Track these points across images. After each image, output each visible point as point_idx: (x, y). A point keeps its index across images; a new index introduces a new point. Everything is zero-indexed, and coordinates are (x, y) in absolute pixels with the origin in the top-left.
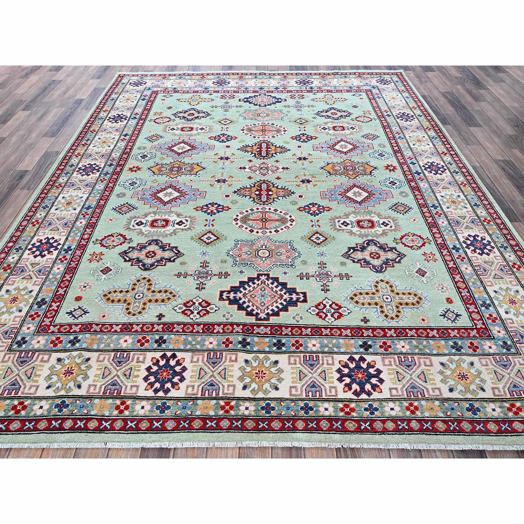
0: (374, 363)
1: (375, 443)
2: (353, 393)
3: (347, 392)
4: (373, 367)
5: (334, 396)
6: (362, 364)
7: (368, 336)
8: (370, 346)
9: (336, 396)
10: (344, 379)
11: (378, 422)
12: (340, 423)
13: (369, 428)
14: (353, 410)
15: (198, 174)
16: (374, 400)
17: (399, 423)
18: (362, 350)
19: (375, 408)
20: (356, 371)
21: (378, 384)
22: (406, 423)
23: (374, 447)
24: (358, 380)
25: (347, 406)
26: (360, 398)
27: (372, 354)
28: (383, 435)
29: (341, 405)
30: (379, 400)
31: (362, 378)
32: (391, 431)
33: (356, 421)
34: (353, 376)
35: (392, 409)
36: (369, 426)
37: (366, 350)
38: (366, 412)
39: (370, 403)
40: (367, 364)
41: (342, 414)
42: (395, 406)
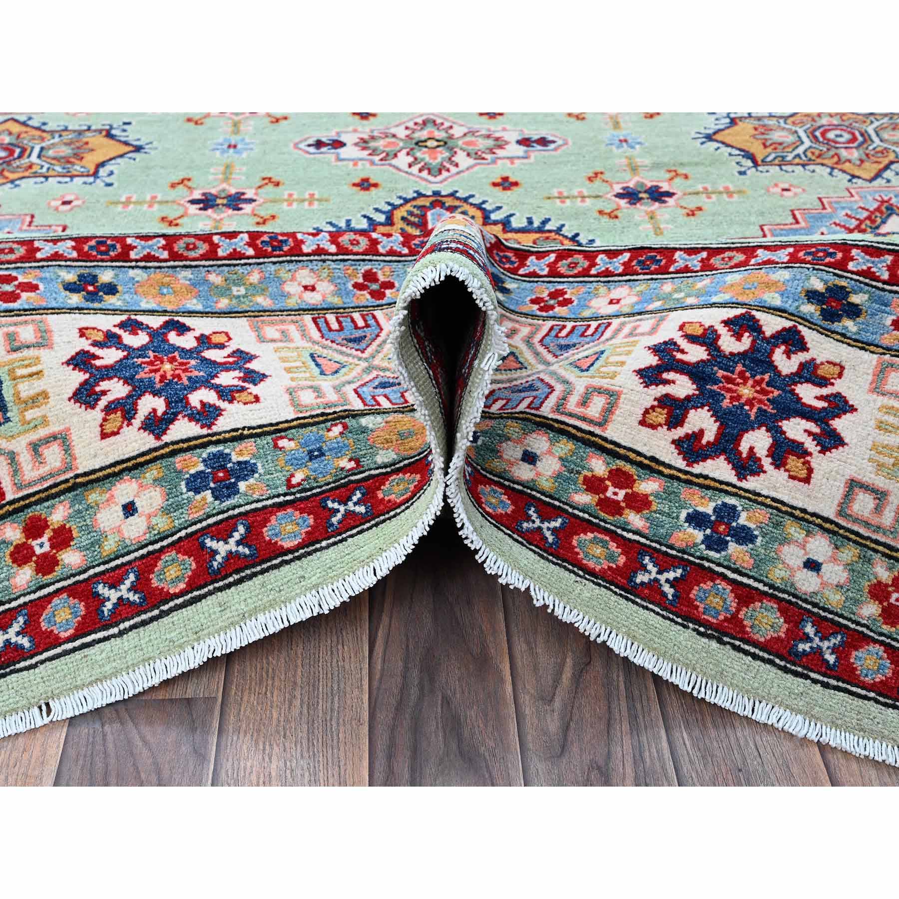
0: (837, 370)
1: (661, 655)
2: (677, 443)
3: (653, 427)
4: (823, 382)
5: (591, 422)
6: (778, 356)
7: (867, 274)
8: (854, 312)
9: (600, 425)
10: (670, 376)
11: (722, 585)
12: (557, 523)
13: (669, 590)
14: (639, 503)
15: (102, 172)
16: (755, 497)
17: (809, 629)
18: (809, 309)
19: (744, 528)
20: (739, 368)
21: (810, 445)
22: (836, 640)
23: (649, 666)
24: (726, 403)
25: (620, 478)
26: (697, 469)
27: (844, 338)
28: (714, 644)
29: (599, 466)
30: (778, 507)
31: (750, 402)
32: (755, 644)
33: (626, 545)
34: (716, 382)
35: (812, 565)
36: (673, 583)
37: (830, 316)
38: (691, 530)
39: (731, 501)
40: (802, 366)
41: (584, 498)
42: (834, 559)
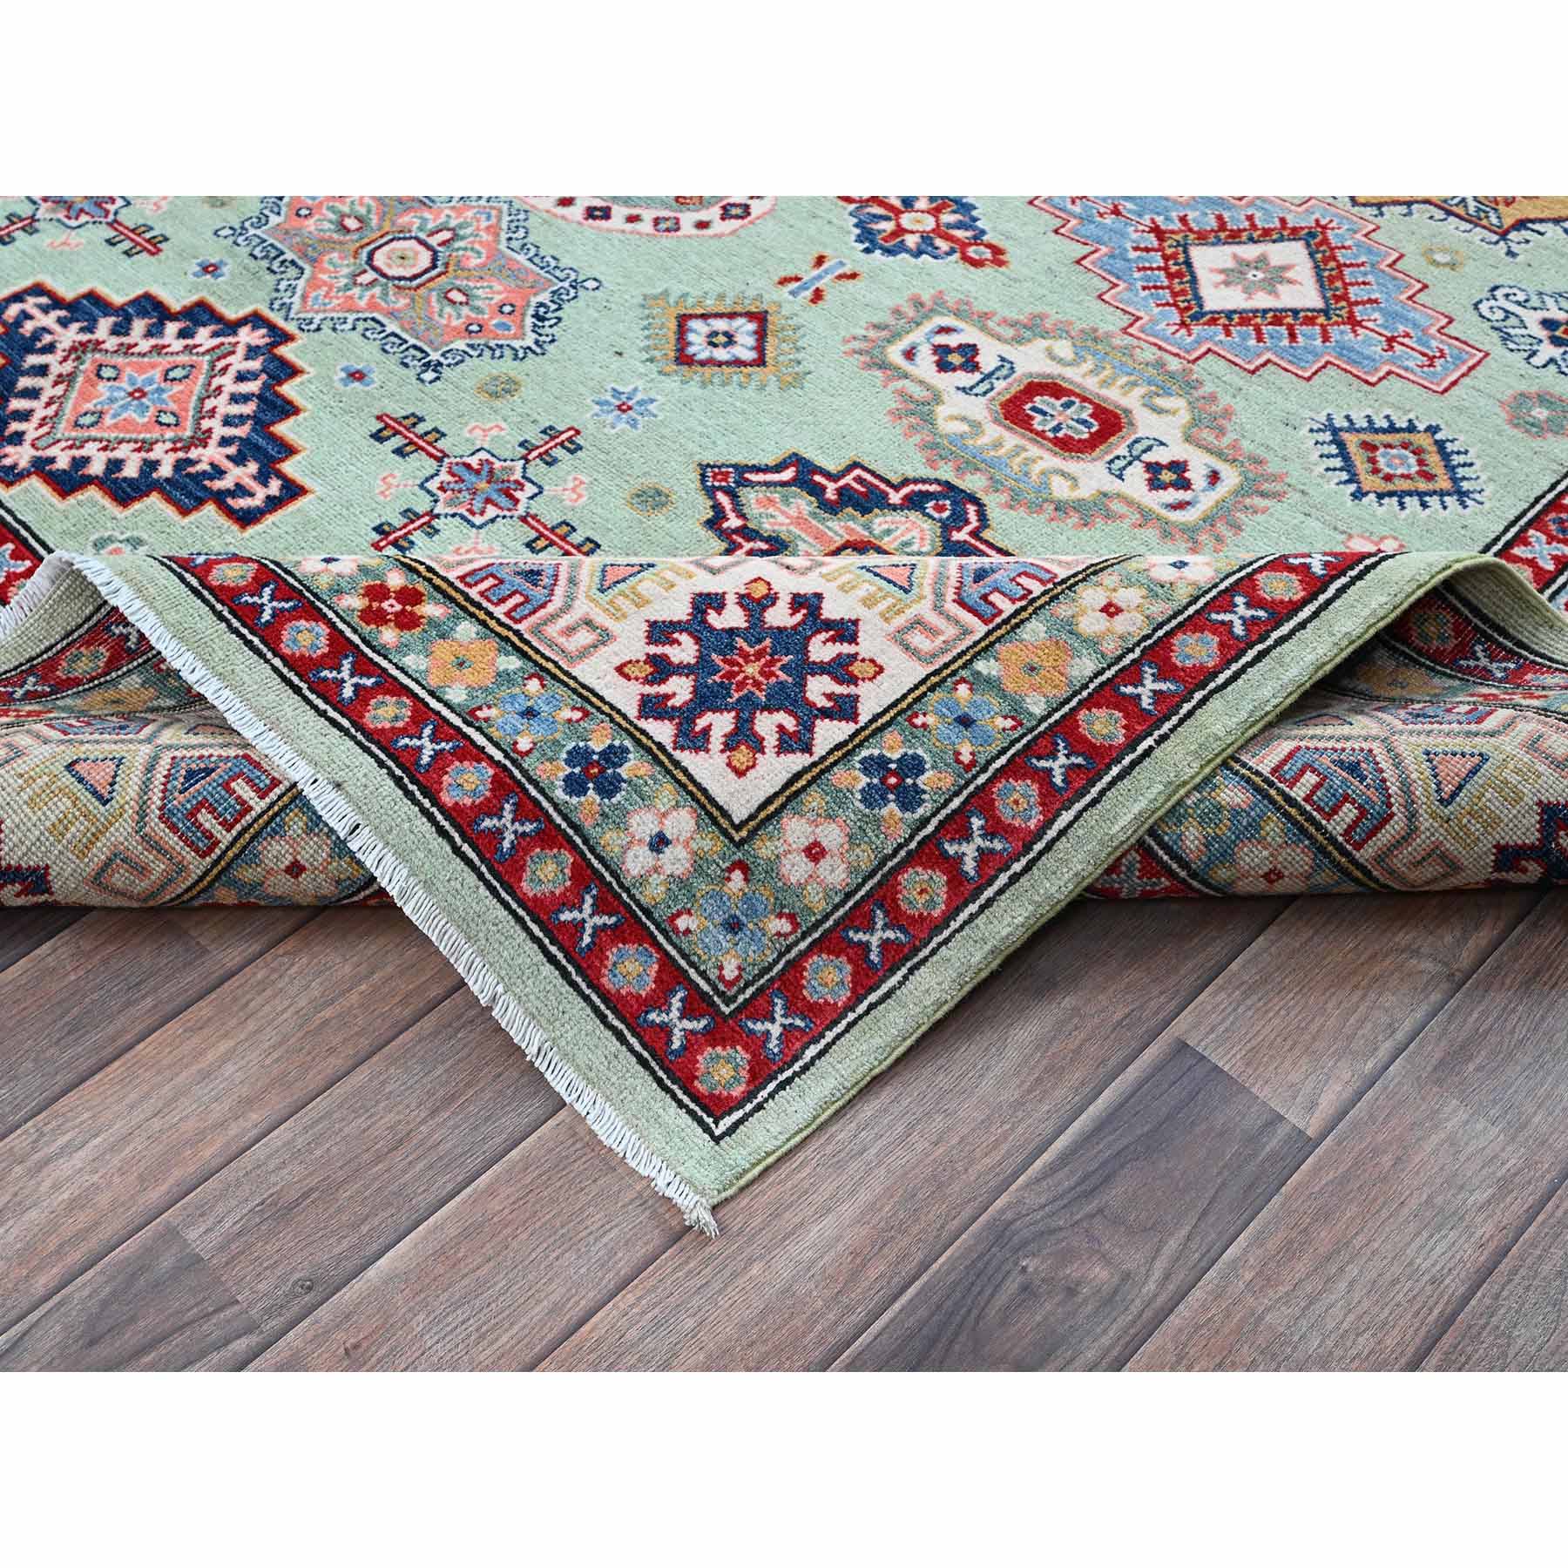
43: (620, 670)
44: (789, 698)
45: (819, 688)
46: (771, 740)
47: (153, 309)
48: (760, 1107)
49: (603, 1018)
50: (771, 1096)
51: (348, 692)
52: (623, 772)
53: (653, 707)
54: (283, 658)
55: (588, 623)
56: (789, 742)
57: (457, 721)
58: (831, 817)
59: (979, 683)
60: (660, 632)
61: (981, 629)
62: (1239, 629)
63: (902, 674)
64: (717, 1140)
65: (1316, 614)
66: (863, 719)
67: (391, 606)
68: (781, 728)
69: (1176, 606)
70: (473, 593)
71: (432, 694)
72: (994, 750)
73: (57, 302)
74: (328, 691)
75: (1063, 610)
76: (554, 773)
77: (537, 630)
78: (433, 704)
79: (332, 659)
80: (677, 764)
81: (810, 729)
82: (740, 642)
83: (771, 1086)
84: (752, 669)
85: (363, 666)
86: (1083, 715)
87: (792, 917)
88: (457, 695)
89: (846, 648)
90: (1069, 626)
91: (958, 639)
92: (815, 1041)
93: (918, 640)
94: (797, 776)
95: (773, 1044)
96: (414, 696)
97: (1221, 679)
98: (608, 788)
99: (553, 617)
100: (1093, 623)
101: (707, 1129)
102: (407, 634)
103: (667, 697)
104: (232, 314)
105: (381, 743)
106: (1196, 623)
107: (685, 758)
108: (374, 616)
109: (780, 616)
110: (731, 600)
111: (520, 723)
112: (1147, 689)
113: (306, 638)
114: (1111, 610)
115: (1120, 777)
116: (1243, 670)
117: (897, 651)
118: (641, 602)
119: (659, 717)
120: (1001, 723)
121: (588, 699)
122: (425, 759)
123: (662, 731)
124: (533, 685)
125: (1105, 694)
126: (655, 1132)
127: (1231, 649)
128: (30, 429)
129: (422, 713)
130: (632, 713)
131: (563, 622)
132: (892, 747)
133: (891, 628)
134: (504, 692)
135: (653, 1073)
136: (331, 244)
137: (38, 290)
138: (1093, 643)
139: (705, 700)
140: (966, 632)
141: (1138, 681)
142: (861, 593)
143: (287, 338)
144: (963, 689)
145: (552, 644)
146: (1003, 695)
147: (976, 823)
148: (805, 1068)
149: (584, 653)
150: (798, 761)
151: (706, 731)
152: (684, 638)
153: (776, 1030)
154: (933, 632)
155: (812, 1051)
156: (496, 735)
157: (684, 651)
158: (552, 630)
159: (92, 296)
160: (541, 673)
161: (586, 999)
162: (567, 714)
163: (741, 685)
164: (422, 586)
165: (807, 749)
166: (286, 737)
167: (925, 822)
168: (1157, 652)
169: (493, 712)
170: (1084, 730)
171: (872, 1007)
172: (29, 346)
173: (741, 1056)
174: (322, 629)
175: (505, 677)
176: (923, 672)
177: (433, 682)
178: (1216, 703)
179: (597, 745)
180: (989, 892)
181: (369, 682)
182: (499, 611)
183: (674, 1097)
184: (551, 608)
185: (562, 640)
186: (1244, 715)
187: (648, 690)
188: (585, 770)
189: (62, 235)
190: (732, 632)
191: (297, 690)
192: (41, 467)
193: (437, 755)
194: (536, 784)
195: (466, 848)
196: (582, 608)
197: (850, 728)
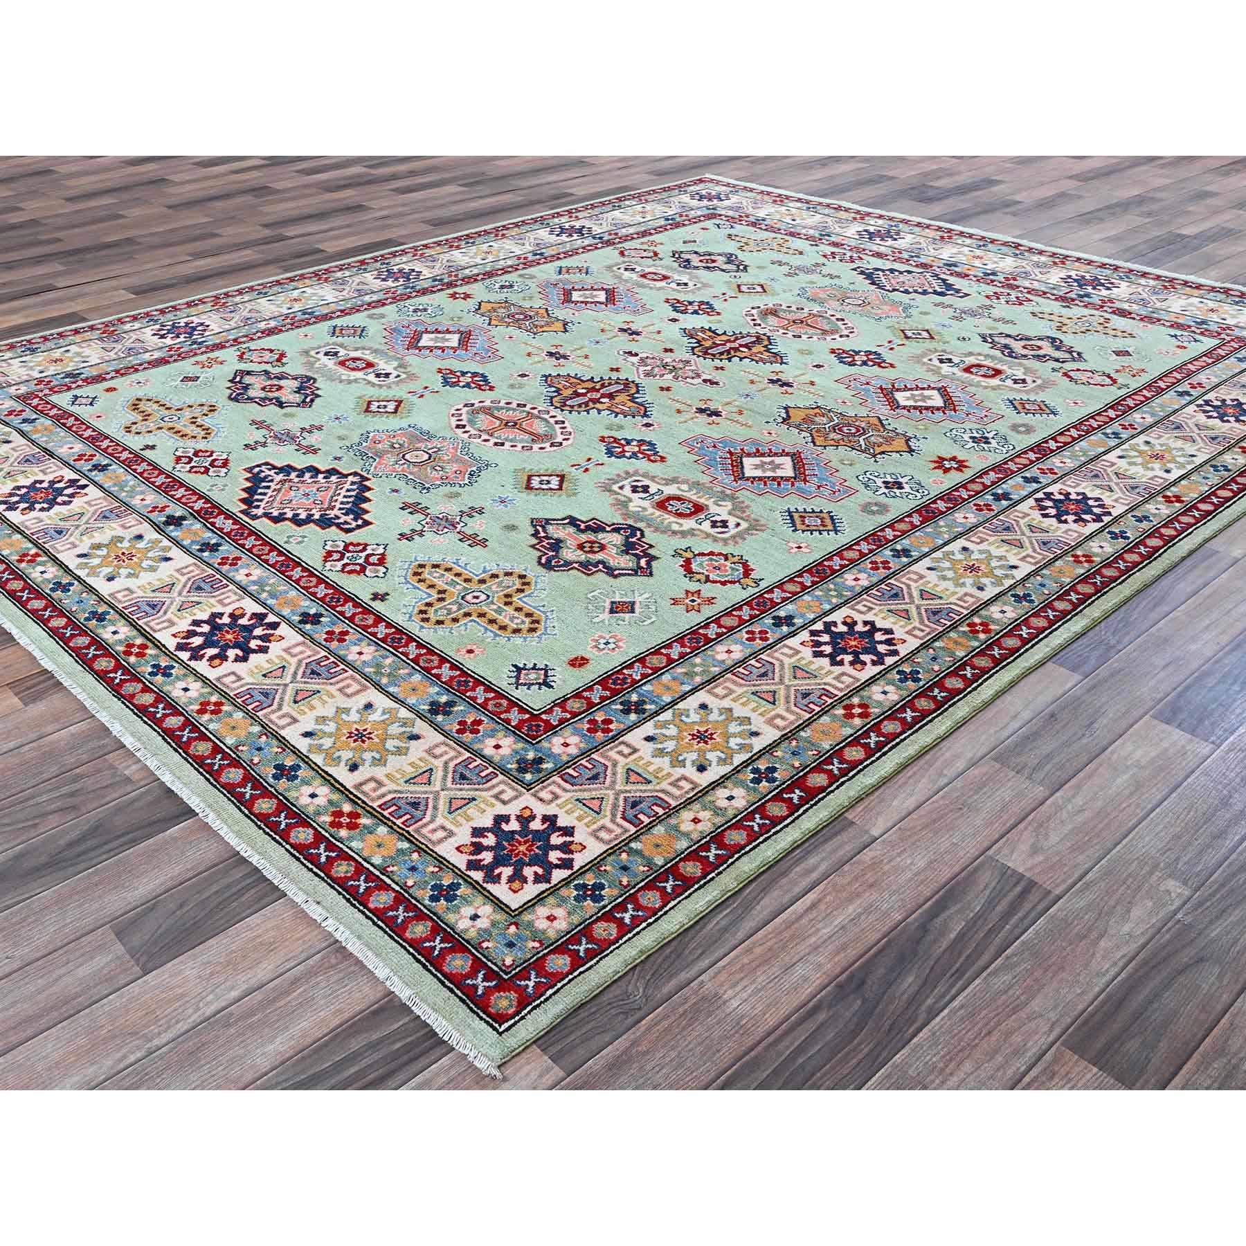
43: (458, 849)
44: (541, 860)
45: (554, 856)
46: (531, 878)
47: (315, 471)
48: (523, 1018)
49: (443, 983)
50: (529, 1012)
51: (323, 859)
52: (458, 893)
53: (473, 865)
54: (291, 845)
55: (443, 828)
56: (538, 879)
57: (377, 873)
58: (559, 906)
59: (631, 852)
60: (478, 832)
61: (633, 829)
62: (756, 828)
63: (595, 849)
64: (500, 1034)
65: (793, 821)
66: (576, 868)
67: (344, 820)
68: (536, 873)
69: (727, 819)
70: (386, 813)
71: (365, 860)
72: (639, 879)
73: (274, 467)
74: (314, 860)
75: (673, 821)
76: (425, 895)
77: (417, 831)
78: (365, 864)
79: (315, 845)
80: (485, 889)
81: (550, 874)
82: (517, 836)
83: (529, 1008)
84: (522, 848)
85: (330, 847)
86: (682, 864)
87: (540, 942)
88: (377, 860)
89: (568, 839)
90: (676, 828)
91: (623, 834)
92: (552, 987)
93: (603, 834)
94: (543, 892)
95: (530, 990)
96: (356, 861)
97: (748, 849)
98: (450, 899)
99: (425, 825)
100: (686, 826)
101: (495, 1029)
102: (352, 832)
103: (481, 860)
104: (345, 472)
105: (340, 884)
106: (737, 826)
107: (489, 886)
108: (337, 825)
109: (536, 825)
110: (513, 818)
111: (409, 874)
112: (712, 854)
113: (303, 835)
114: (696, 821)
115: (699, 888)
116: (758, 845)
117: (593, 839)
118: (469, 819)
119: (476, 869)
120: (641, 868)
121: (442, 862)
122: (361, 890)
123: (478, 876)
124: (415, 856)
125: (692, 856)
126: (468, 1032)
127: (752, 837)
128: (263, 504)
129: (360, 870)
130: (463, 867)
131: (431, 827)
132: (590, 879)
133: (590, 830)
134: (401, 858)
135: (468, 1005)
136: (388, 452)
137: (267, 464)
138: (687, 835)
139: (499, 861)
140: (626, 831)
141: (709, 850)
142: (576, 814)
143: (368, 479)
144: (624, 856)
145: (424, 836)
146: (643, 857)
147: (630, 906)
148: (546, 1000)
149: (440, 841)
150: (544, 886)
151: (499, 875)
152: (490, 835)
153: (531, 984)
154: (610, 831)
155: (550, 992)
156: (396, 879)
157: (490, 840)
158: (425, 831)
159: (289, 466)
160: (419, 850)
161: (435, 976)
162: (431, 869)
163: (517, 855)
164: (360, 811)
165: (549, 881)
166: (292, 880)
167: (605, 907)
168: (717, 838)
169: (395, 869)
170: (682, 870)
171: (581, 973)
172: (263, 480)
173: (513, 995)
174: (311, 831)
175: (401, 852)
176: (605, 848)
177: (365, 854)
178: (744, 859)
179: (446, 882)
180: (638, 929)
181: (334, 855)
182: (399, 822)
183: (478, 1015)
184: (424, 821)
185: (430, 835)
186: (758, 863)
187: (471, 857)
188: (440, 893)
189: (276, 448)
190: (513, 832)
191: (298, 859)
192: (267, 515)
193: (367, 889)
194: (415, 899)
195: (380, 923)
196: (440, 821)
197: (570, 872)
